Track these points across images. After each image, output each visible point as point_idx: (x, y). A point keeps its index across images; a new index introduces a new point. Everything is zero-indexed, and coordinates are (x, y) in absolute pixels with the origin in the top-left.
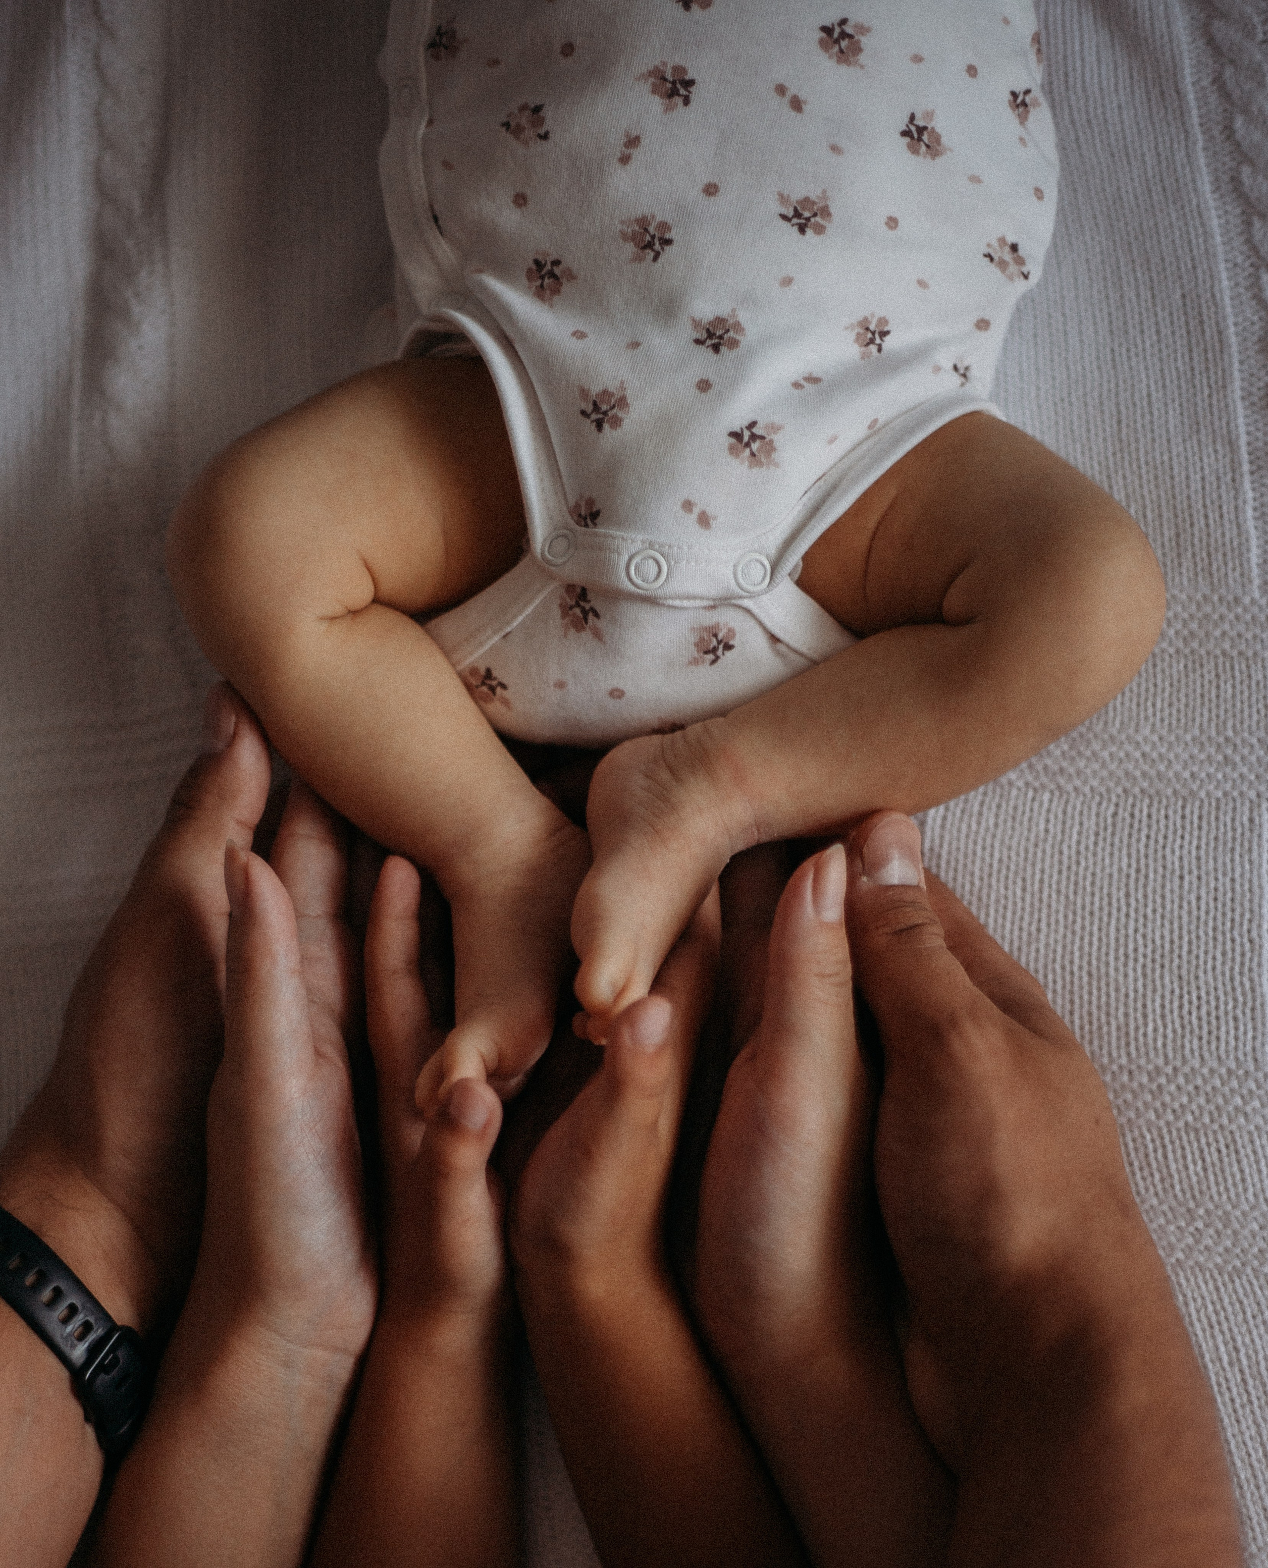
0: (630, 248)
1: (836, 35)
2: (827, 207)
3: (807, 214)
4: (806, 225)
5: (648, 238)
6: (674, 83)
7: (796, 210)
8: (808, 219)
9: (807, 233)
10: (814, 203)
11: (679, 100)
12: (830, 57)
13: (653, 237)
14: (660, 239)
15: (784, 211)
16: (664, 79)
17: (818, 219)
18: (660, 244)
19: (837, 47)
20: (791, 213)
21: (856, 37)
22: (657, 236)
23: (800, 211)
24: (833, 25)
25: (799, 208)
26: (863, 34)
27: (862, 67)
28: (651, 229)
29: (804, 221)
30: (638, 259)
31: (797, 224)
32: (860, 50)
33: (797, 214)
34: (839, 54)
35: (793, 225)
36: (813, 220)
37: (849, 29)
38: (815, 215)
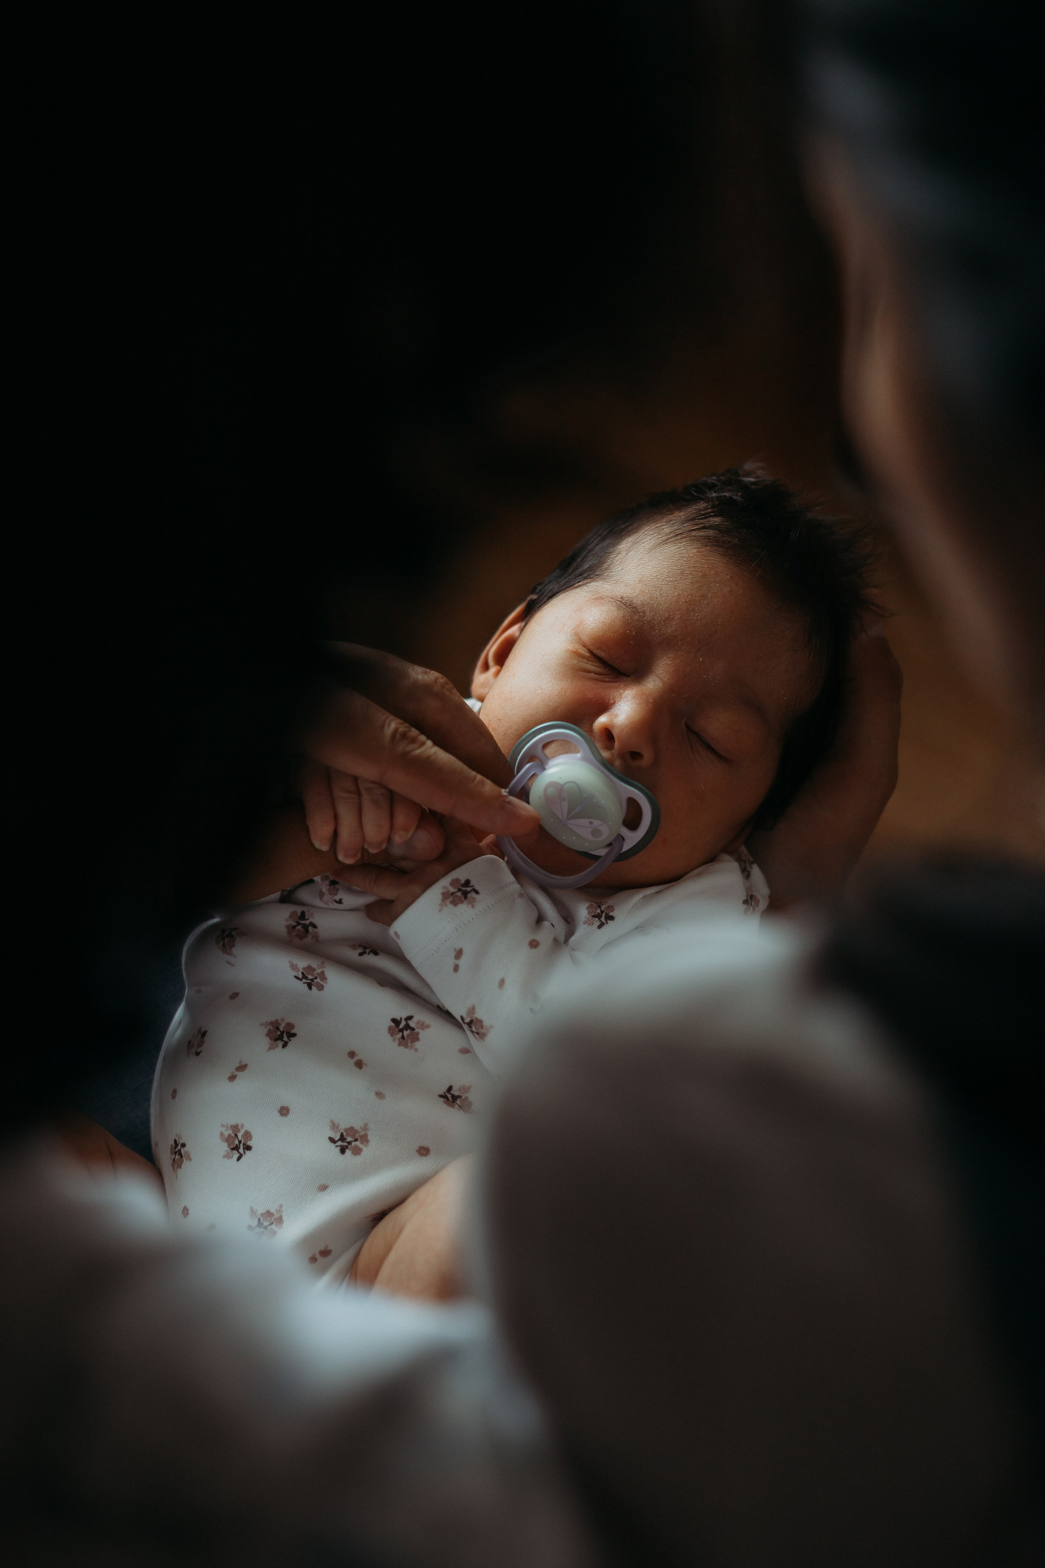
0: (224, 1147)
1: (401, 1026)
2: (366, 1135)
3: (349, 1139)
4: (347, 1147)
5: (237, 1142)
6: (282, 1032)
7: (342, 1135)
8: (350, 1143)
9: (346, 1154)
10: (357, 1132)
11: (280, 1044)
12: (394, 1040)
13: (240, 1142)
14: (244, 1144)
15: (333, 1135)
16: (278, 1028)
17: (358, 1143)
18: (244, 1149)
19: (401, 1034)
20: (337, 1137)
21: (416, 1030)
22: (243, 1142)
23: (345, 1137)
24: (401, 1019)
25: (344, 1134)
26: (422, 1029)
27: (416, 1050)
28: (240, 1135)
29: (346, 1144)
30: (228, 1156)
31: (340, 1146)
32: (418, 1039)
33: (342, 1139)
34: (401, 1040)
35: (336, 1146)
36: (353, 1144)
37: (412, 1024)
38: (356, 1140)
